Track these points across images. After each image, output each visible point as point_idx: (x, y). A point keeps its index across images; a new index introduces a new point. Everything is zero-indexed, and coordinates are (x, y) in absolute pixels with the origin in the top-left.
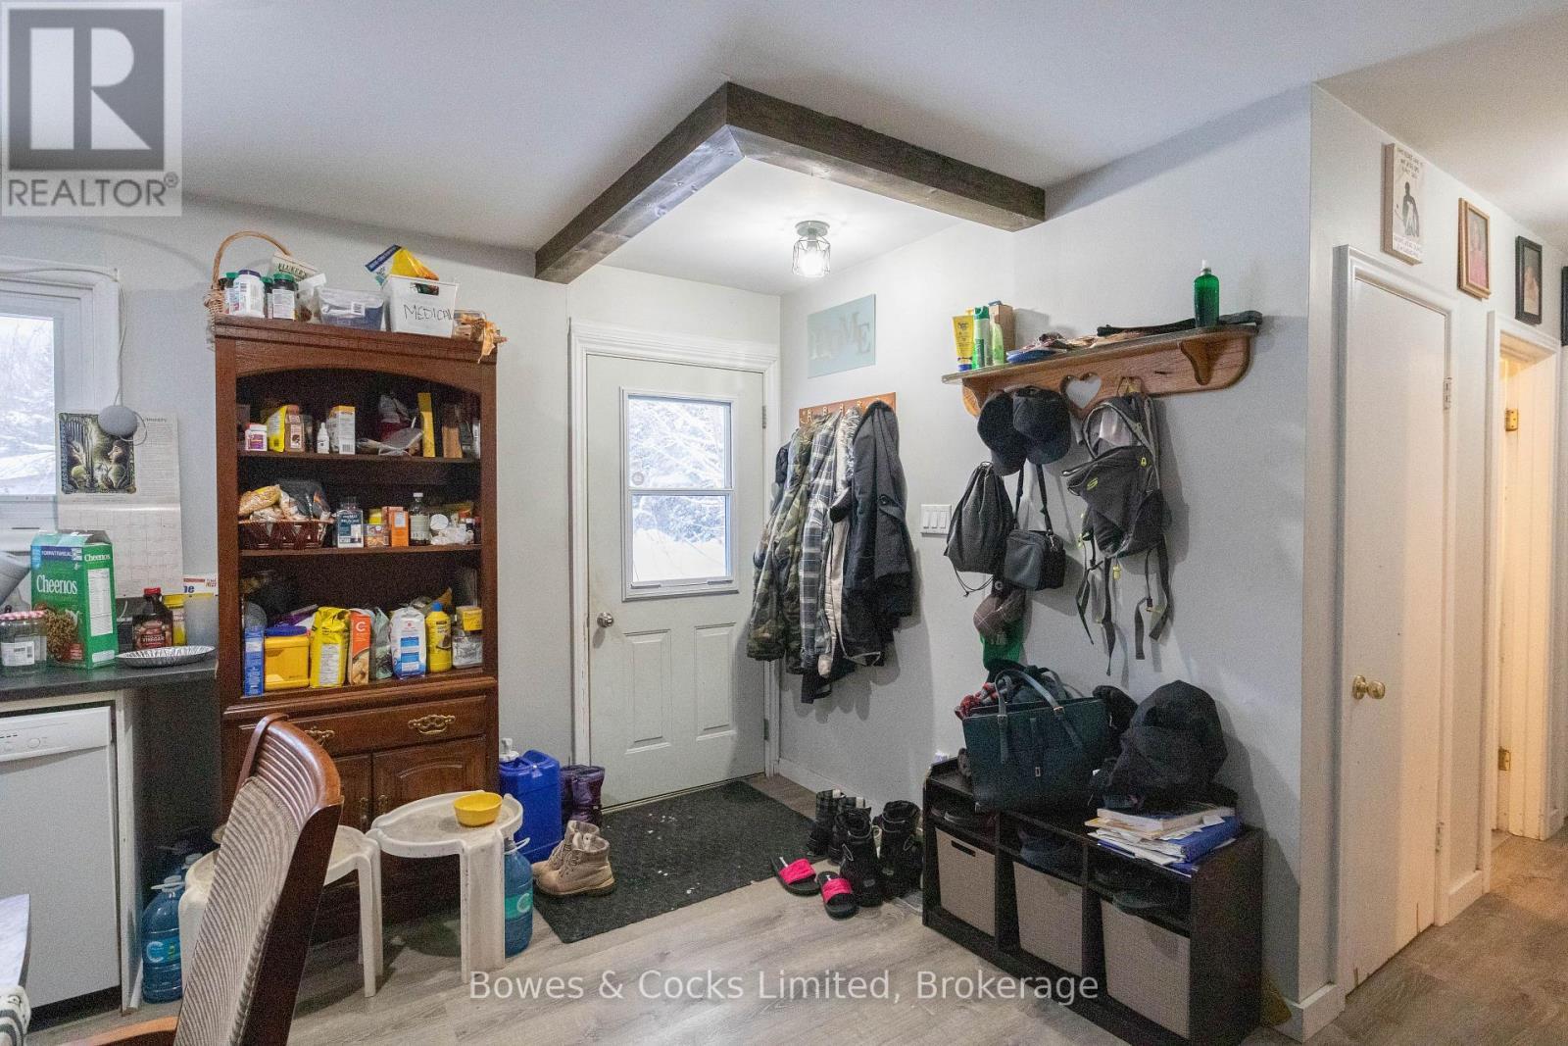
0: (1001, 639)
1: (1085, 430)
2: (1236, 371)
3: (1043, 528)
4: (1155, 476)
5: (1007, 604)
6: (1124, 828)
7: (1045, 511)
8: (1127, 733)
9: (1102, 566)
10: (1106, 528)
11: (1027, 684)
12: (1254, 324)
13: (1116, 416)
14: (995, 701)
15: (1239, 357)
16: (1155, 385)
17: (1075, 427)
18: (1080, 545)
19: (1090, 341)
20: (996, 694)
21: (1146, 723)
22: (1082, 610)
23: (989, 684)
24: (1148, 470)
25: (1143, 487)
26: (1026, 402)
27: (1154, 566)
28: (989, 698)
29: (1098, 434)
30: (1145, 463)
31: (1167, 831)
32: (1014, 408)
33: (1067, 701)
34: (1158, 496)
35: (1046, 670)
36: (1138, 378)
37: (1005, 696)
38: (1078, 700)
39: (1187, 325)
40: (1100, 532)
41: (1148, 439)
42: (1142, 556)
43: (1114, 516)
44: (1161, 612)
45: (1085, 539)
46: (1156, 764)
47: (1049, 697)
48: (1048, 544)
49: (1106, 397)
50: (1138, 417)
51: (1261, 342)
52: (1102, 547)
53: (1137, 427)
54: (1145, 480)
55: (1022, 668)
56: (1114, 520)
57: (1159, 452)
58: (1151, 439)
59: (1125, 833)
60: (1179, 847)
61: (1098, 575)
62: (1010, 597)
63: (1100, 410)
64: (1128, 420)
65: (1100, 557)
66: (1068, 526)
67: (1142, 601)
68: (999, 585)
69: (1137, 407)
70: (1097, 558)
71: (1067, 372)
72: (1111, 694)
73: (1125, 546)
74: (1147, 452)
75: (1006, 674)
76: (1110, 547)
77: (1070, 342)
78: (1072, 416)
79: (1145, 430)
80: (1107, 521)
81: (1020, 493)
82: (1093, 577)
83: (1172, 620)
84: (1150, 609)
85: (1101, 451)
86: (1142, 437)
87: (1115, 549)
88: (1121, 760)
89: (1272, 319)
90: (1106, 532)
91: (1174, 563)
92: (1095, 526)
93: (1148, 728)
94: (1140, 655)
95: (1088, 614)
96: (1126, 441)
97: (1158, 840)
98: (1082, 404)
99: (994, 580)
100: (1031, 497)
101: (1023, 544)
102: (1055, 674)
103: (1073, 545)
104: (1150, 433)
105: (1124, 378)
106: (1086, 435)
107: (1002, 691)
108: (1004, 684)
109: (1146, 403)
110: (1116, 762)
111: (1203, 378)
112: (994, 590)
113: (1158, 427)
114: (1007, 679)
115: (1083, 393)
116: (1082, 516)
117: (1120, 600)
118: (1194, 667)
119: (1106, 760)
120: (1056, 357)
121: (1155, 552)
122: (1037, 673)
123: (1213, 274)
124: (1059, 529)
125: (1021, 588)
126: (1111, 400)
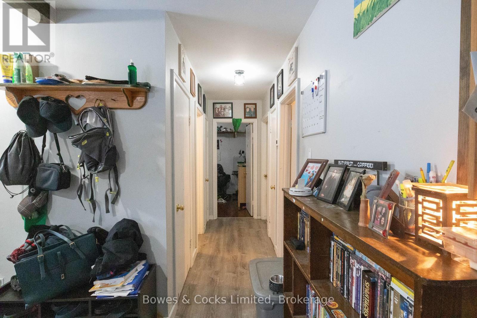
0: (35, 215)
1: (80, 119)
2: (142, 104)
3: (57, 161)
4: (112, 140)
5: (38, 198)
6: (108, 287)
7: (59, 154)
8: (105, 245)
9: (89, 177)
10: (90, 162)
11: (52, 235)
12: (148, 88)
13: (95, 114)
14: (35, 248)
15: (143, 99)
16: (110, 104)
17: (74, 118)
18: (78, 168)
19: (81, 81)
20: (35, 243)
21: (113, 239)
22: (80, 197)
23: (29, 240)
24: (110, 137)
25: (107, 144)
26: (47, 103)
27: (112, 175)
28: (30, 247)
29: (86, 122)
30: (108, 135)
31: (126, 280)
32: (40, 105)
33: (75, 238)
34: (114, 148)
35: (62, 226)
36: (104, 101)
37: (40, 244)
38: (80, 237)
39: (125, 82)
40: (88, 163)
41: (109, 125)
42: (108, 172)
43: (95, 156)
44: (115, 193)
45: (80, 166)
46: (118, 255)
47: (66, 239)
48: (62, 169)
49: (90, 106)
50: (105, 116)
51: (150, 95)
52: (89, 169)
53: (105, 120)
54: (108, 141)
55: (49, 227)
56: (94, 158)
57: (113, 131)
58: (110, 126)
59: (108, 289)
60: (132, 285)
61: (87, 181)
62: (40, 195)
63: (87, 111)
64: (101, 117)
65: (88, 173)
66: (71, 161)
67: (108, 190)
68: (33, 190)
69: (104, 111)
70: (86, 174)
71: (68, 93)
72: (97, 230)
73: (100, 168)
74: (109, 130)
75: (40, 233)
76: (93, 169)
77: (70, 80)
78: (72, 113)
79: (108, 122)
80: (91, 158)
81: (44, 146)
82: (84, 182)
83: (120, 196)
84: (111, 192)
85: (88, 129)
86: (107, 124)
87: (95, 170)
88: (105, 258)
89: (154, 87)
90: (90, 163)
91: (120, 173)
92: (86, 160)
93: (115, 241)
94: (108, 211)
95: (82, 198)
96: (99, 125)
97: (123, 286)
98: (77, 109)
99: (30, 188)
100: (50, 148)
101: (47, 170)
102: (66, 226)
103: (74, 169)
104: (110, 122)
105: (97, 100)
106: (80, 122)
107: (38, 242)
108: (39, 238)
109: (108, 111)
110: (102, 259)
111: (130, 104)
112: (30, 193)
113: (112, 120)
114: (41, 235)
115: (77, 104)
116: (79, 156)
117: (97, 190)
118: (129, 211)
119: (97, 260)
120: (63, 85)
121: (112, 170)
122: (57, 229)
123: (134, 65)
124: (67, 162)
125: (46, 190)
126: (92, 107)
